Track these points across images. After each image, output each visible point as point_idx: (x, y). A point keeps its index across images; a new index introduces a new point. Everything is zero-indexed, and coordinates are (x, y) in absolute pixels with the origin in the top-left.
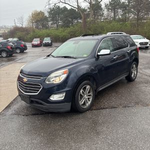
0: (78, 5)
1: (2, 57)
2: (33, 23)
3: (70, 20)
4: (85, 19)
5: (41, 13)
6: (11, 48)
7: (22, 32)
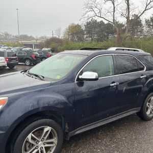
0: (114, 20)
1: (26, 65)
2: (69, 35)
3: (106, 34)
4: (119, 34)
5: (78, 26)
6: (36, 57)
7: (56, 42)
